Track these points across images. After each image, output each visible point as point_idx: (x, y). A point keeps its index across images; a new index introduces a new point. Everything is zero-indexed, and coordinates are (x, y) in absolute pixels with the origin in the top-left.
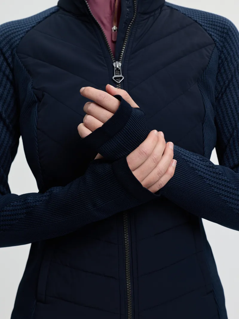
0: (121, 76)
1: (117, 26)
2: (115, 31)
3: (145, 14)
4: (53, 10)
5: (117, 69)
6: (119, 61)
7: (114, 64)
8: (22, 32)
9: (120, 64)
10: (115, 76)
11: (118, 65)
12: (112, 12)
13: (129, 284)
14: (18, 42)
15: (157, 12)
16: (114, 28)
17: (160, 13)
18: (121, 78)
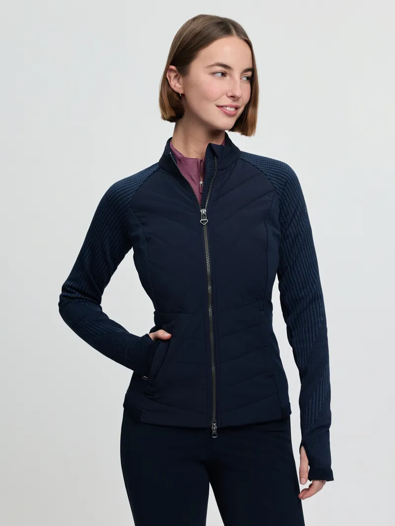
0: (206, 219)
1: (203, 181)
2: (202, 185)
3: (223, 170)
4: (155, 169)
5: (204, 215)
6: (204, 208)
7: (201, 211)
8: (132, 191)
9: (205, 210)
10: (202, 220)
11: (203, 211)
12: (199, 170)
13: (213, 369)
14: (130, 200)
15: (234, 165)
16: (201, 182)
17: (235, 167)
18: (206, 221)
